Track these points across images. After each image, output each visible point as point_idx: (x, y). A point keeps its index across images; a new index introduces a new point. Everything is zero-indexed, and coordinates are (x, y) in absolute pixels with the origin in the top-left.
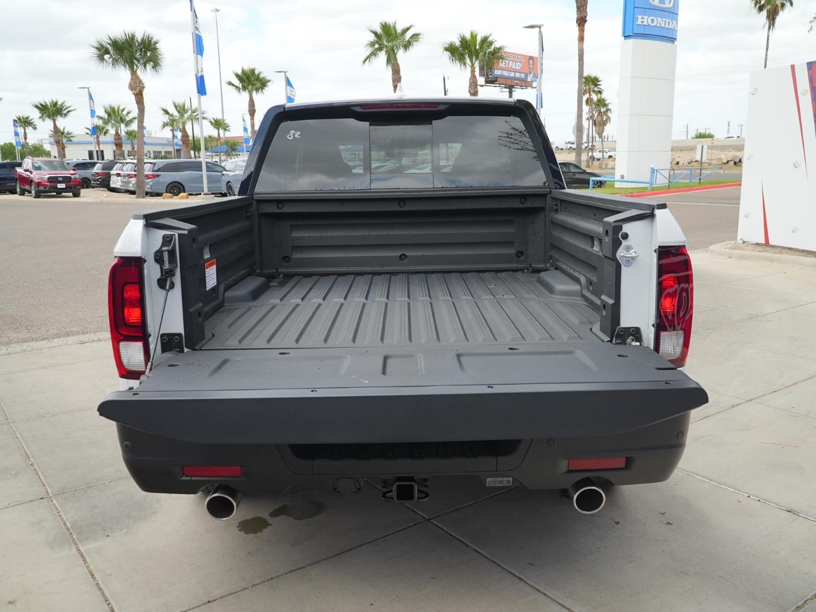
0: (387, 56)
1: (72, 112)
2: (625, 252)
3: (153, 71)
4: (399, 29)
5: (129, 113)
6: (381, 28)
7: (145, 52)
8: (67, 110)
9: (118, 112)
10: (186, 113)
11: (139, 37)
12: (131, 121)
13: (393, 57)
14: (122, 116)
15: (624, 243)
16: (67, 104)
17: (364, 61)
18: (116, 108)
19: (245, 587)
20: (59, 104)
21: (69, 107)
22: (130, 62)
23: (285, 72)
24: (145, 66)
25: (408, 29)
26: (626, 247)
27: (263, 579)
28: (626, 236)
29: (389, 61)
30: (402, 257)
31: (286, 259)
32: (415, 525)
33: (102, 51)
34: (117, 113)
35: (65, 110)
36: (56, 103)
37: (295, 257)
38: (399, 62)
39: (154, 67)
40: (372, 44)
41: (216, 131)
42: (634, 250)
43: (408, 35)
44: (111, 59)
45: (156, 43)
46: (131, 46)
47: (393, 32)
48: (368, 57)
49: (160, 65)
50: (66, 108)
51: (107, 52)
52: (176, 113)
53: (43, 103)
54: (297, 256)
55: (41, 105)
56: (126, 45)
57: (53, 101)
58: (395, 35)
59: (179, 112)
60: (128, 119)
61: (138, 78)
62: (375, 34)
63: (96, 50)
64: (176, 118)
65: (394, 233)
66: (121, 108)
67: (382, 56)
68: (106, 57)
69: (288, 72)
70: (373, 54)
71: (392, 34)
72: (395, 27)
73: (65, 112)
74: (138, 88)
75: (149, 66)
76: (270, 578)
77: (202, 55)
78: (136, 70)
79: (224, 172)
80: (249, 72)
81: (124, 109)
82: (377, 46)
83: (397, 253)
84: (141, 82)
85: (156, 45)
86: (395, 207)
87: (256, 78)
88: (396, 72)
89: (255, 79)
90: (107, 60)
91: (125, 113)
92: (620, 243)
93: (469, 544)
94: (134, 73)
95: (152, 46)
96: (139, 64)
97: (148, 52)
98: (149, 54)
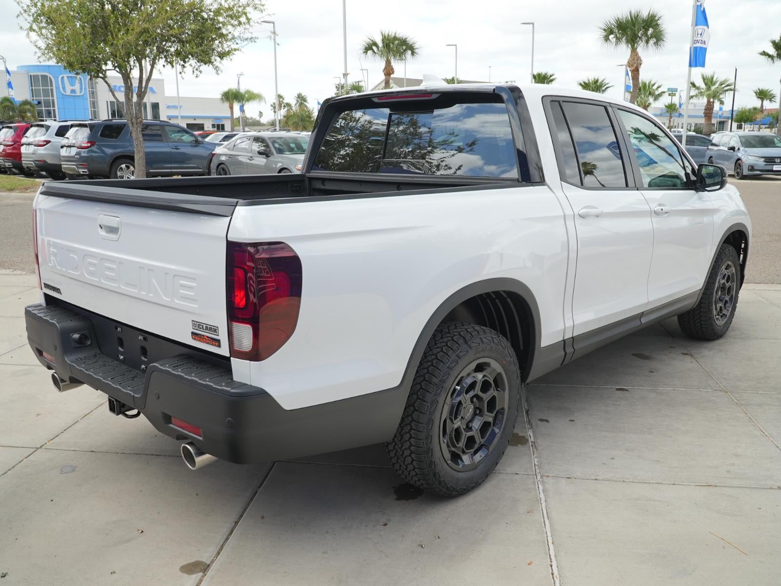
1: (609, 88)
3: (654, 47)
5: (659, 87)
7: (647, 30)
8: (605, 87)
9: (649, 87)
10: (714, 85)
12: (660, 95)
14: (651, 90)
16: (606, 81)
18: (647, 83)
20: (599, 81)
21: (608, 84)
22: (633, 41)
24: (647, 43)
33: (608, 32)
34: (647, 87)
35: (604, 86)
36: (597, 81)
39: (656, 43)
41: (760, 101)
44: (615, 39)
45: (658, 20)
46: (634, 25)
49: (663, 41)
50: (605, 85)
51: (612, 32)
52: (703, 86)
53: (587, 82)
55: (584, 83)
56: (630, 25)
57: (595, 79)
59: (706, 84)
60: (657, 93)
61: (637, 54)
63: (603, 31)
64: (703, 91)
66: (652, 83)
68: (611, 37)
73: (603, 88)
74: (635, 65)
75: (652, 42)
78: (636, 48)
79: (710, 147)
81: (654, 84)
84: (639, 59)
85: (659, 22)
90: (611, 40)
91: (655, 87)
94: (634, 50)
95: (655, 23)
96: (641, 42)
97: (650, 29)
98: (651, 31)
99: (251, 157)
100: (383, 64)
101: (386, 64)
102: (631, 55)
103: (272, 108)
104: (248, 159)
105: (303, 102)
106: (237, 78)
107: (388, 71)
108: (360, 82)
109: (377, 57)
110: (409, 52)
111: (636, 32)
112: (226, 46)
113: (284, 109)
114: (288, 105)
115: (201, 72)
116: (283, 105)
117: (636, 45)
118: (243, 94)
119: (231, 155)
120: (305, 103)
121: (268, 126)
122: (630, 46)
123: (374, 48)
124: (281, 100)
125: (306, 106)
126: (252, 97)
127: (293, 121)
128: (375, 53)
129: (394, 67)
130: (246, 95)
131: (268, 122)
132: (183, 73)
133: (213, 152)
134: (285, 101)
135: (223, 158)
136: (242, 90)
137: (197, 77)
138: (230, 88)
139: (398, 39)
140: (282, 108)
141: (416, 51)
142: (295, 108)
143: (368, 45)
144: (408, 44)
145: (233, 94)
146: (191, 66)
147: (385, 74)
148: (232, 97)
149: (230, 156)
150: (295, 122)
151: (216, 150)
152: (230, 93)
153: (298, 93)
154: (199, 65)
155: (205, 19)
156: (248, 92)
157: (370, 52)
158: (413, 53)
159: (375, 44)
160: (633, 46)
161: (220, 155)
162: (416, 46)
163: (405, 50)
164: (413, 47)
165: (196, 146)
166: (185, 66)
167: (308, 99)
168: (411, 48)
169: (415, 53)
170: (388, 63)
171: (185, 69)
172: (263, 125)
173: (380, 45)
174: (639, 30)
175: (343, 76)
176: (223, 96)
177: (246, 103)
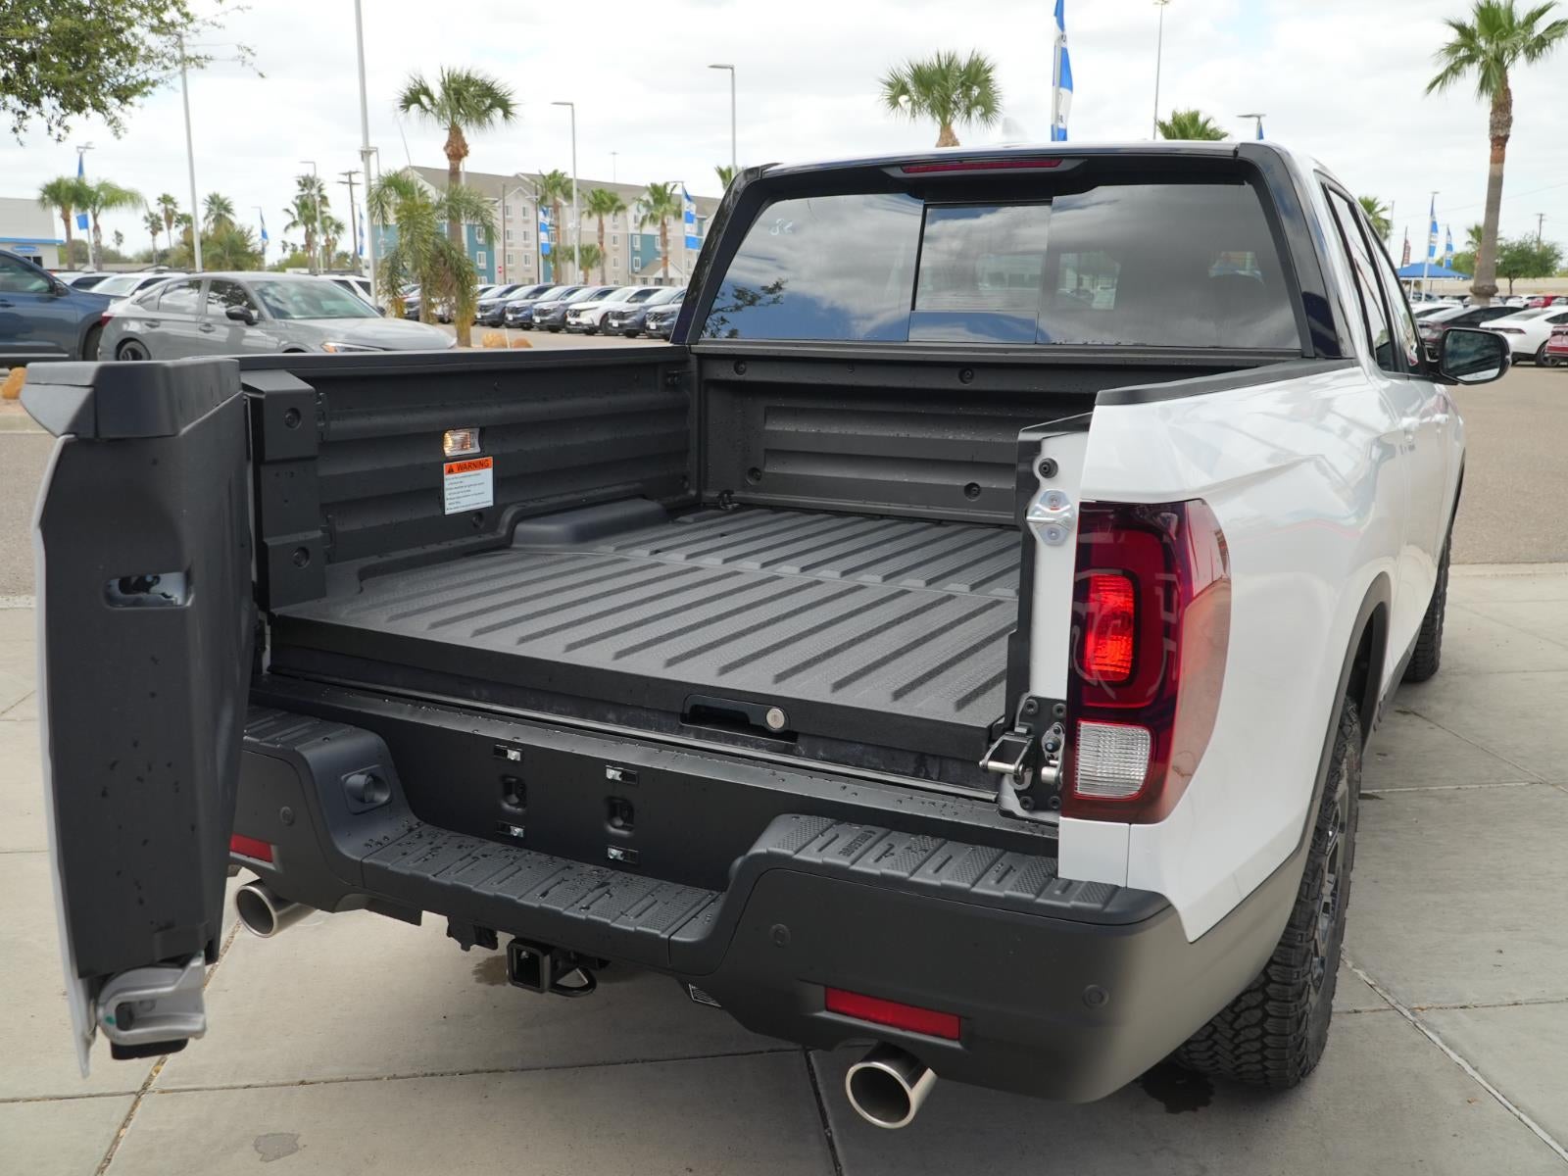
0: (1482, 73)
2: (1047, 510)
3: (982, 123)
4: (1520, 16)
6: (1477, 15)
7: (969, 89)
11: (963, 60)
13: (1497, 74)
15: (1047, 486)
17: (1432, 85)
19: (377, 1075)
22: (943, 109)
23: (1259, 117)
24: (969, 114)
25: (1542, 12)
26: (1048, 496)
27: (416, 1072)
28: (1050, 469)
29: (1484, 84)
30: (971, 489)
31: (754, 472)
32: (772, 1051)
33: (898, 89)
37: (769, 471)
38: (1511, 85)
39: (985, 115)
40: (1453, 49)
42: (1068, 507)
43: (1541, 26)
44: (910, 104)
45: (989, 71)
46: (945, 79)
47: (1505, 22)
48: (1441, 79)
49: (996, 111)
51: (904, 90)
54: (773, 469)
56: (937, 77)
58: (1507, 27)
61: (952, 135)
62: (1461, 28)
63: (887, 87)
65: (958, 438)
67: (1473, 74)
68: (903, 99)
69: (1264, 115)
70: (1454, 70)
71: (1501, 26)
72: (1510, 10)
75: (976, 112)
76: (429, 1072)
77: (1071, 88)
78: (950, 123)
80: (1186, 121)
82: (1463, 52)
83: (961, 481)
85: (990, 74)
86: (952, 382)
87: (1200, 129)
88: (1502, 108)
89: (1195, 133)
90: (903, 104)
92: (1035, 486)
93: (831, 1122)
94: (946, 127)
95: (983, 77)
96: (957, 111)
97: (975, 87)
98: (976, 91)
99: (208, 325)
100: (445, 136)
101: (451, 134)
102: (941, 137)
103: (148, 225)
104: (201, 330)
105: (223, 212)
106: (78, 156)
107: (457, 150)
108: (354, 173)
109: (431, 118)
110: (499, 112)
111: (949, 93)
112: (138, 72)
113: (176, 226)
114: (186, 219)
115: (67, 128)
116: (175, 219)
117: (949, 117)
118: (95, 190)
119: (154, 320)
120: (227, 215)
121: (138, 262)
122: (938, 118)
123: (424, 99)
124: (170, 207)
125: (232, 223)
126: (114, 197)
127: (212, 252)
128: (427, 110)
129: (467, 141)
130: (102, 193)
131: (137, 255)
132: (21, 131)
133: (105, 314)
134: (180, 211)
135: (134, 327)
136: (92, 180)
137: (59, 140)
138: (59, 176)
139: (475, 83)
140: (173, 225)
141: (513, 109)
142: (203, 225)
143: (411, 93)
144: (497, 94)
145: (69, 188)
146: (42, 115)
147: (449, 156)
148: (69, 196)
149: (153, 323)
150: (217, 255)
151: (110, 307)
152: (63, 187)
153: (211, 193)
154: (64, 113)
155: (85, 8)
156: (104, 186)
157: (414, 107)
158: (507, 114)
159: (426, 92)
160: (944, 119)
161: (125, 319)
162: (513, 100)
163: (491, 106)
164: (506, 101)
165: (52, 300)
166: (28, 114)
167: (234, 207)
168: (504, 104)
169: (511, 114)
170: (455, 132)
171: (25, 123)
172: (128, 261)
173: (437, 91)
174: (955, 89)
175: (360, 156)
176: (45, 192)
177: (103, 211)
